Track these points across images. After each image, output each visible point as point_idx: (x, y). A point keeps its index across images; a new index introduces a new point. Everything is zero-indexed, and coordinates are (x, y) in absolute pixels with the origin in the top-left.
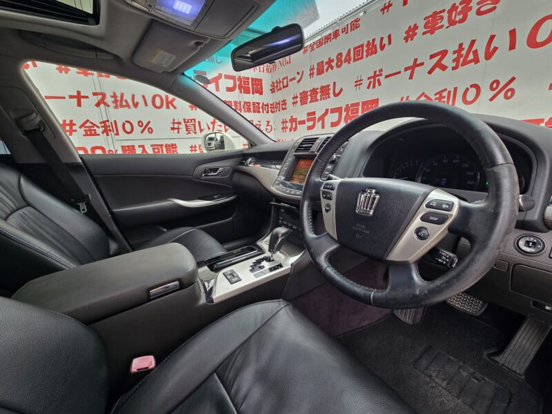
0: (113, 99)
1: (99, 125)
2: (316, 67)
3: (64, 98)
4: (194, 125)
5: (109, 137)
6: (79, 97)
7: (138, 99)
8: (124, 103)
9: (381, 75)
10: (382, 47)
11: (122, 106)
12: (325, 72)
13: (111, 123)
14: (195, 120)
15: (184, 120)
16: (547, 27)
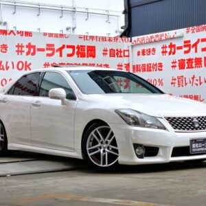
16: (20, 64)
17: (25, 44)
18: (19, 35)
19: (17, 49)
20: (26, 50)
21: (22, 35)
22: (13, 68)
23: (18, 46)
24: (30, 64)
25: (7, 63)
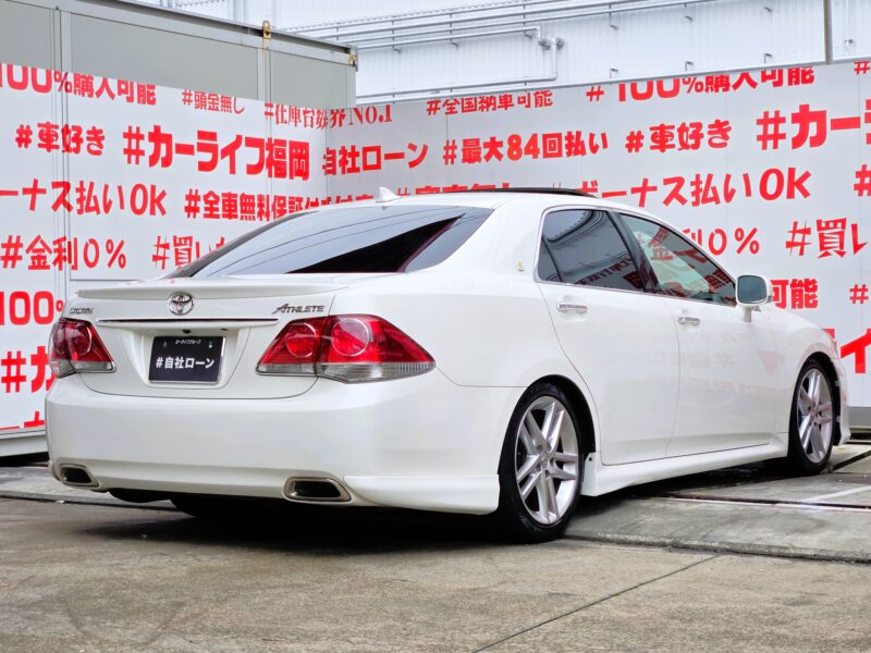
0: (78, 195)
1: (52, 247)
2: (460, 145)
3: (15, 193)
4: (189, 250)
5: (62, 272)
6: (34, 191)
7: (113, 195)
8: (92, 204)
9: (595, 190)
10: (594, 149)
11: (89, 209)
12: (483, 160)
13: (69, 243)
14: (190, 238)
15: (175, 238)
16: (773, 179)
17: (786, 114)
18: (770, 82)
19: (760, 130)
20: (791, 129)
21: (778, 84)
22: (748, 193)
23: (764, 121)
24: (806, 175)
25: (728, 177)
